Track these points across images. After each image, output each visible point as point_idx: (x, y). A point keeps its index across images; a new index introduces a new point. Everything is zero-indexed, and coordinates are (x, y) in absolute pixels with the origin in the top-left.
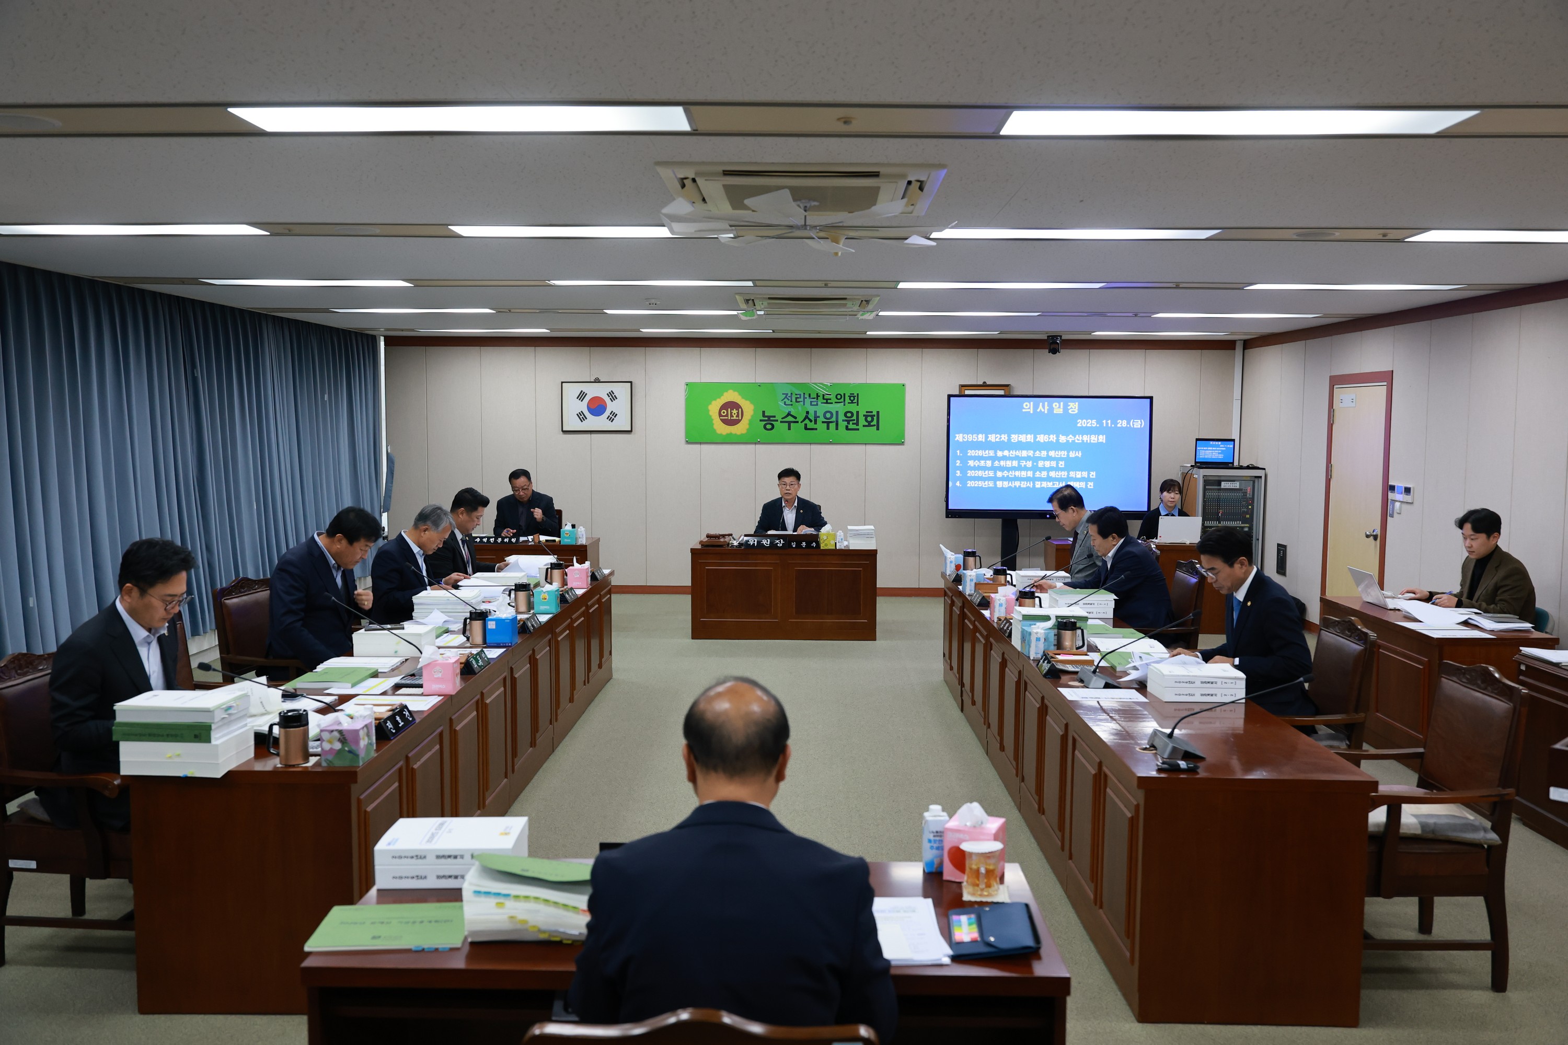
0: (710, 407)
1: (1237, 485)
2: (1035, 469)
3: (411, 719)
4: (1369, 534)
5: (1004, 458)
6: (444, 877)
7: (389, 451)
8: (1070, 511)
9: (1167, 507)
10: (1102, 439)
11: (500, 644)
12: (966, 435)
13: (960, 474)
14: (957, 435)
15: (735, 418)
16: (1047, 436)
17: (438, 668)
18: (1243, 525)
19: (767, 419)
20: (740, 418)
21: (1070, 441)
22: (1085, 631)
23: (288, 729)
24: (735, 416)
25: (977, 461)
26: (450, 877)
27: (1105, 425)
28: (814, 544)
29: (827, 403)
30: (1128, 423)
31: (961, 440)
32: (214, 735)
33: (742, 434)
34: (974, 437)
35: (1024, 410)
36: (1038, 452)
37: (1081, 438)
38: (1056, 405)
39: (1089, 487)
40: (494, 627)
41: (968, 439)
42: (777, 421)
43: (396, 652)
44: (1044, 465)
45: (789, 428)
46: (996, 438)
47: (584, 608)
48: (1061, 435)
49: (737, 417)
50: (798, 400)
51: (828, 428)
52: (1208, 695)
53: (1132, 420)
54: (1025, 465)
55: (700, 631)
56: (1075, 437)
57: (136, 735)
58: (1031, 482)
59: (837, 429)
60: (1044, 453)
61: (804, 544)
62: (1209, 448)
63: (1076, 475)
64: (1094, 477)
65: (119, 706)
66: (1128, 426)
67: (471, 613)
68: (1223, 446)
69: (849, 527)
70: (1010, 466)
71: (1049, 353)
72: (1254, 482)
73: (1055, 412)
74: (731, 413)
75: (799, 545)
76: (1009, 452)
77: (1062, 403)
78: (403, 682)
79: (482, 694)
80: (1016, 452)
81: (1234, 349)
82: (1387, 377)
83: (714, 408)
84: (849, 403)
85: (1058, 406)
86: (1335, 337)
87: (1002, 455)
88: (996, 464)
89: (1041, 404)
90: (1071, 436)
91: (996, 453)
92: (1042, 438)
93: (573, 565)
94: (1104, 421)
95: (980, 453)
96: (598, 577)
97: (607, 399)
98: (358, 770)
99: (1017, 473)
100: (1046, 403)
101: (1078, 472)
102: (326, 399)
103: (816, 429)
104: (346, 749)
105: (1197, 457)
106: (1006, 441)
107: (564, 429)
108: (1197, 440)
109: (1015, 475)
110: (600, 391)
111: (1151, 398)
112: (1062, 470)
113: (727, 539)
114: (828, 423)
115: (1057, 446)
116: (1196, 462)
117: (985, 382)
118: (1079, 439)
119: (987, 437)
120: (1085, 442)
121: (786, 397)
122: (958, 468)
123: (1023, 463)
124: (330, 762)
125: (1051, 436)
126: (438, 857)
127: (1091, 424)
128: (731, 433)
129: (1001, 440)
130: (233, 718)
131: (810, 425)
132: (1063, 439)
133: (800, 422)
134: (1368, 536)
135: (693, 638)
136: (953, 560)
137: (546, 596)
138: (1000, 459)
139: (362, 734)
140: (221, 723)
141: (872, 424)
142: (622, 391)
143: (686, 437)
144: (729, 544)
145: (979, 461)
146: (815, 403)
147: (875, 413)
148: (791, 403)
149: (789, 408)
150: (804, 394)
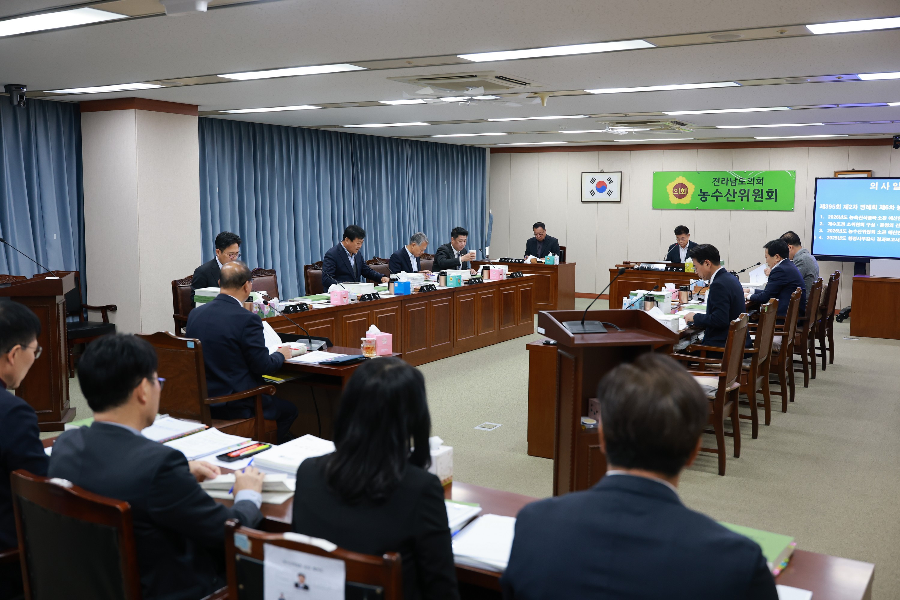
0: (668, 187)
2: (877, 228)
3: (306, 309)
5: (855, 221)
7: (490, 213)
12: (828, 205)
13: (822, 231)
14: (821, 205)
15: (683, 193)
16: (888, 206)
19: (703, 194)
20: (686, 194)
24: (683, 192)
25: (834, 223)
28: (681, 269)
29: (742, 184)
31: (824, 208)
33: (687, 204)
34: (833, 206)
35: (871, 188)
36: (880, 217)
38: (895, 184)
41: (829, 207)
42: (709, 195)
44: (884, 226)
45: (717, 200)
46: (849, 207)
47: (494, 290)
49: (684, 193)
50: (723, 182)
51: (742, 200)
54: (870, 226)
58: (874, 238)
59: (748, 201)
60: (885, 218)
61: (675, 269)
65: (196, 290)
70: (859, 226)
73: (894, 189)
74: (681, 190)
76: (859, 217)
80: (863, 216)
83: (670, 187)
84: (756, 184)
85: (897, 185)
87: (853, 219)
88: (849, 224)
89: (884, 184)
92: (883, 207)
95: (837, 217)
97: (607, 183)
99: (864, 231)
100: (888, 183)
103: (734, 201)
106: (857, 209)
107: (582, 201)
109: (862, 233)
110: (603, 178)
112: (898, 229)
114: (742, 197)
115: (895, 213)
117: (853, 169)
119: (842, 206)
121: (715, 180)
122: (821, 227)
123: (869, 225)
125: (891, 206)
128: (680, 203)
129: (853, 208)
131: (731, 198)
133: (724, 196)
137: (452, 278)
138: (851, 221)
141: (772, 197)
142: (616, 178)
143: (653, 204)
144: (633, 268)
145: (836, 222)
146: (734, 184)
147: (774, 190)
148: (718, 184)
149: (717, 187)
150: (727, 178)
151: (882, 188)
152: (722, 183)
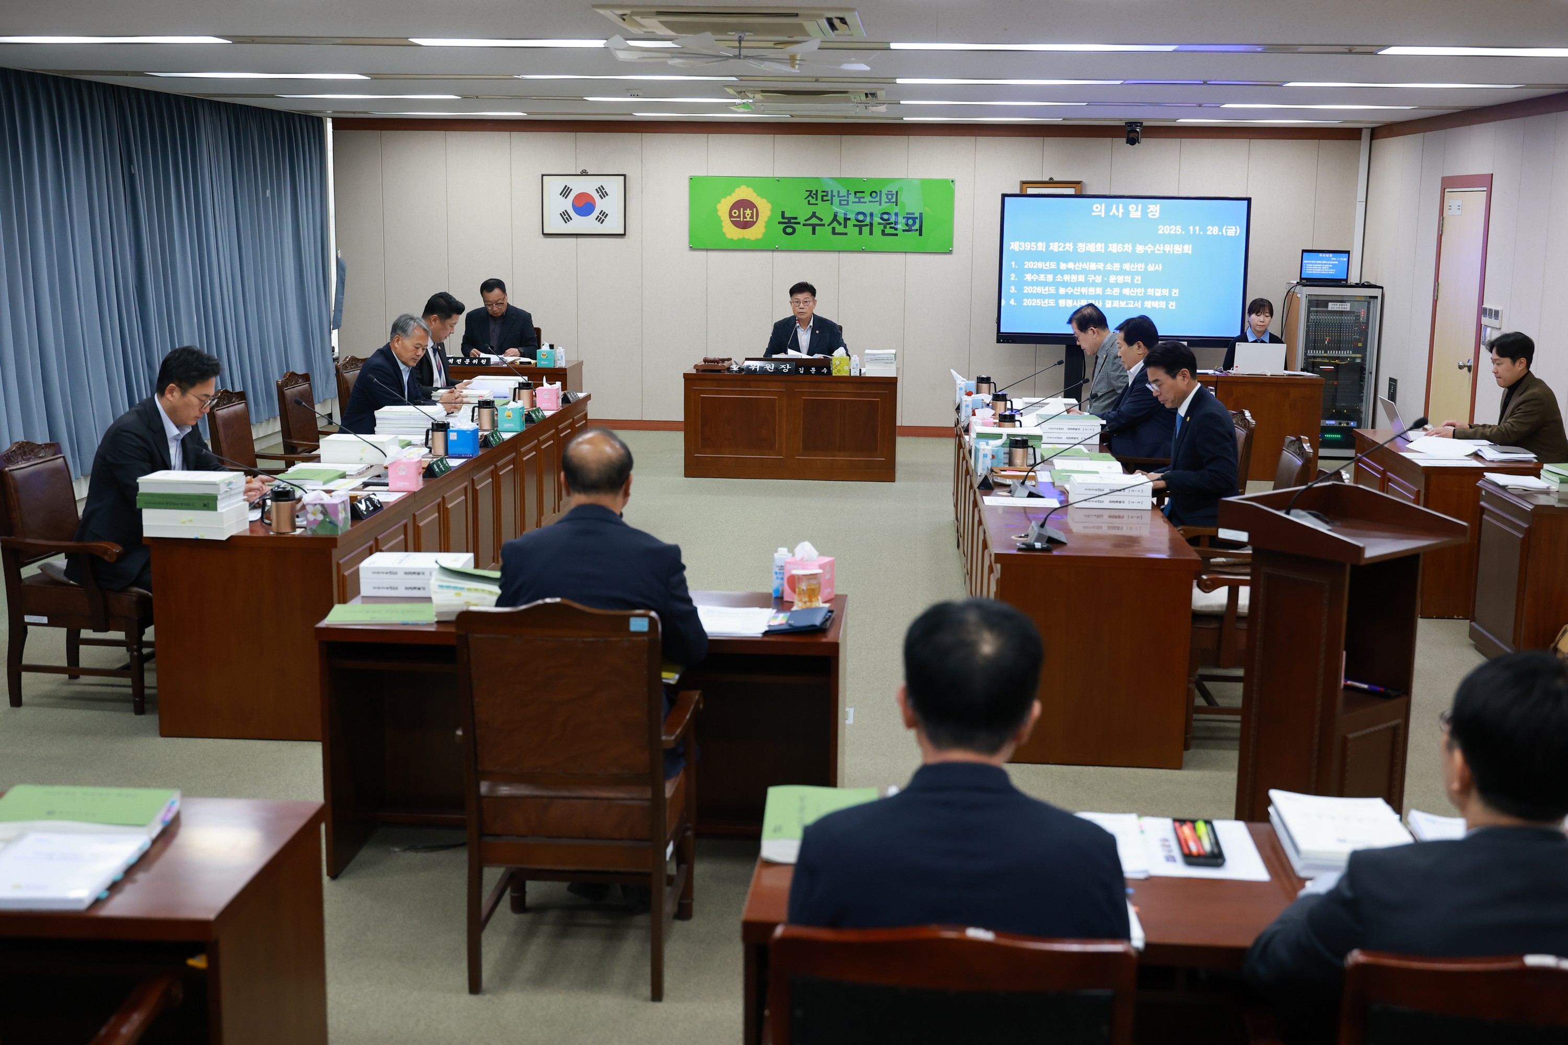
0: (719, 206)
1: (1347, 307)
2: (1105, 284)
3: (379, 506)
4: (1462, 364)
5: (1069, 272)
6: (410, 588)
7: (339, 257)
8: (1090, 332)
9: (1255, 332)
10: (1188, 249)
11: (461, 455)
12: (1023, 243)
13: (1015, 289)
14: (1012, 243)
15: (748, 219)
16: (1121, 245)
17: (402, 467)
18: (1353, 355)
19: (787, 221)
20: (755, 220)
21: (1149, 252)
22: (1036, 449)
23: (279, 503)
24: (748, 217)
25: (1035, 275)
26: (415, 588)
27: (1191, 233)
28: (825, 370)
29: (859, 202)
30: (1220, 230)
31: (1017, 249)
32: (220, 505)
33: (757, 240)
34: (1032, 246)
35: (1093, 214)
36: (1109, 264)
37: (1162, 248)
38: (1133, 208)
39: (1170, 308)
40: (455, 438)
41: (1025, 247)
42: (799, 223)
43: (361, 459)
44: (1116, 281)
45: (814, 233)
46: (1059, 247)
47: (553, 431)
48: (1137, 245)
49: (750, 218)
50: (825, 198)
51: (860, 233)
52: (1117, 502)
53: (1225, 227)
54: (1093, 281)
55: (694, 468)
56: (1155, 247)
57: (156, 504)
59: (871, 233)
60: (1117, 266)
61: (813, 370)
62: (1317, 262)
63: (1154, 293)
64: (1177, 295)
65: (141, 480)
66: (1220, 233)
67: (433, 424)
68: (1335, 259)
69: (867, 351)
70: (1076, 281)
71: (1127, 143)
72: (1369, 303)
73: (1131, 216)
74: (744, 214)
75: (807, 371)
76: (1075, 265)
77: (1140, 206)
78: (370, 481)
79: (444, 498)
80: (1082, 264)
81: (1360, 139)
82: (1486, 181)
83: (724, 207)
84: (885, 202)
85: (1135, 209)
86: (1450, 131)
87: (1065, 268)
88: (1059, 278)
89: (1114, 206)
90: (1150, 245)
91: (1058, 265)
92: (1114, 248)
93: (542, 385)
94: (1191, 228)
95: (1040, 265)
96: (571, 399)
97: (596, 196)
98: (338, 537)
99: (1084, 290)
100: (1121, 206)
101: (1157, 290)
102: (268, 196)
103: (846, 234)
104: (328, 520)
105: (1303, 272)
106: (1071, 251)
108: (1304, 251)
109: (1081, 293)
110: (587, 186)
111: (1249, 200)
112: (1138, 286)
113: (726, 364)
114: (860, 227)
115: (1133, 257)
116: (1301, 279)
117: (1051, 179)
118: (1159, 249)
119: (1048, 246)
120: (1167, 252)
121: (810, 195)
122: (1013, 283)
123: (1091, 278)
124: (315, 531)
125: (1126, 246)
126: (406, 573)
127: (1175, 231)
128: (744, 238)
129: (1065, 249)
130: (233, 492)
131: (839, 229)
132: (1140, 249)
133: (826, 225)
134: (1461, 367)
135: (686, 476)
136: (963, 387)
137: (510, 413)
138: (1063, 273)
139: (340, 507)
140: (224, 496)
141: (913, 228)
142: (614, 186)
143: (690, 242)
144: (729, 369)
145: (1038, 275)
146: (845, 203)
147: (917, 215)
148: (816, 202)
149: (813, 208)
150: (832, 191)
151: (1111, 214)
152: (823, 200)
